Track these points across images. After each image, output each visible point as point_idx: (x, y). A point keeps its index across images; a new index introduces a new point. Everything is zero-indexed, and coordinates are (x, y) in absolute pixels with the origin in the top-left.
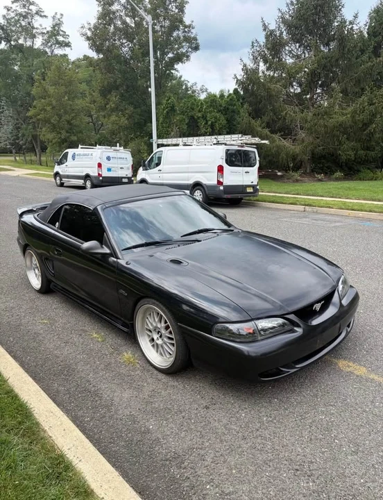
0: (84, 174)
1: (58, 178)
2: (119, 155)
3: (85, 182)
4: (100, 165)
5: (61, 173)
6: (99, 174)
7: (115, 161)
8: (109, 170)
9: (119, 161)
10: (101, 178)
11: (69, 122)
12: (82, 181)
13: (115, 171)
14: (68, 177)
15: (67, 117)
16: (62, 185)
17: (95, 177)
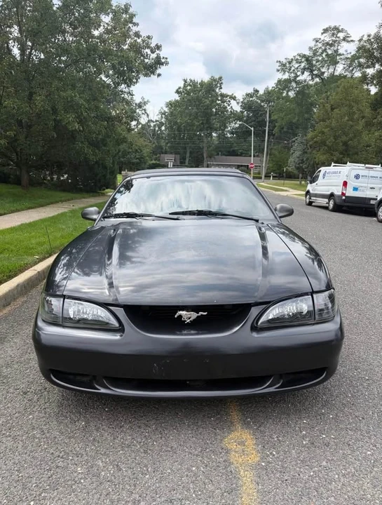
0: (329, 193)
1: (308, 196)
2: (372, 173)
3: (329, 201)
4: (345, 184)
5: (311, 192)
6: (343, 193)
7: (365, 180)
8: (355, 189)
9: (371, 180)
10: (344, 198)
11: (345, 144)
12: (327, 200)
13: (363, 191)
14: (316, 195)
15: (344, 138)
16: (310, 204)
17: (339, 196)
